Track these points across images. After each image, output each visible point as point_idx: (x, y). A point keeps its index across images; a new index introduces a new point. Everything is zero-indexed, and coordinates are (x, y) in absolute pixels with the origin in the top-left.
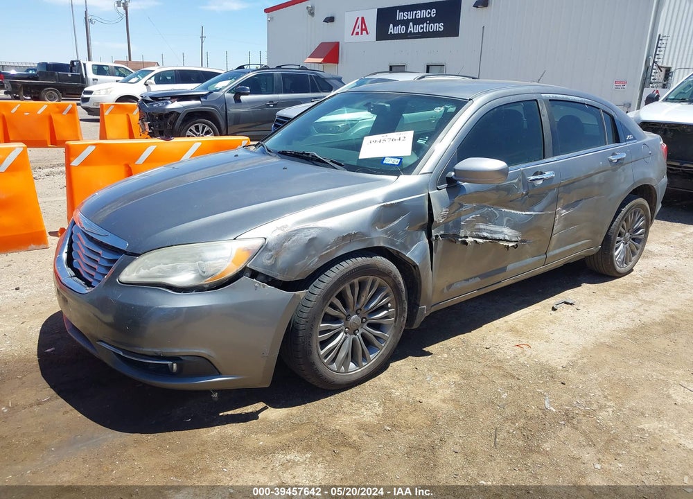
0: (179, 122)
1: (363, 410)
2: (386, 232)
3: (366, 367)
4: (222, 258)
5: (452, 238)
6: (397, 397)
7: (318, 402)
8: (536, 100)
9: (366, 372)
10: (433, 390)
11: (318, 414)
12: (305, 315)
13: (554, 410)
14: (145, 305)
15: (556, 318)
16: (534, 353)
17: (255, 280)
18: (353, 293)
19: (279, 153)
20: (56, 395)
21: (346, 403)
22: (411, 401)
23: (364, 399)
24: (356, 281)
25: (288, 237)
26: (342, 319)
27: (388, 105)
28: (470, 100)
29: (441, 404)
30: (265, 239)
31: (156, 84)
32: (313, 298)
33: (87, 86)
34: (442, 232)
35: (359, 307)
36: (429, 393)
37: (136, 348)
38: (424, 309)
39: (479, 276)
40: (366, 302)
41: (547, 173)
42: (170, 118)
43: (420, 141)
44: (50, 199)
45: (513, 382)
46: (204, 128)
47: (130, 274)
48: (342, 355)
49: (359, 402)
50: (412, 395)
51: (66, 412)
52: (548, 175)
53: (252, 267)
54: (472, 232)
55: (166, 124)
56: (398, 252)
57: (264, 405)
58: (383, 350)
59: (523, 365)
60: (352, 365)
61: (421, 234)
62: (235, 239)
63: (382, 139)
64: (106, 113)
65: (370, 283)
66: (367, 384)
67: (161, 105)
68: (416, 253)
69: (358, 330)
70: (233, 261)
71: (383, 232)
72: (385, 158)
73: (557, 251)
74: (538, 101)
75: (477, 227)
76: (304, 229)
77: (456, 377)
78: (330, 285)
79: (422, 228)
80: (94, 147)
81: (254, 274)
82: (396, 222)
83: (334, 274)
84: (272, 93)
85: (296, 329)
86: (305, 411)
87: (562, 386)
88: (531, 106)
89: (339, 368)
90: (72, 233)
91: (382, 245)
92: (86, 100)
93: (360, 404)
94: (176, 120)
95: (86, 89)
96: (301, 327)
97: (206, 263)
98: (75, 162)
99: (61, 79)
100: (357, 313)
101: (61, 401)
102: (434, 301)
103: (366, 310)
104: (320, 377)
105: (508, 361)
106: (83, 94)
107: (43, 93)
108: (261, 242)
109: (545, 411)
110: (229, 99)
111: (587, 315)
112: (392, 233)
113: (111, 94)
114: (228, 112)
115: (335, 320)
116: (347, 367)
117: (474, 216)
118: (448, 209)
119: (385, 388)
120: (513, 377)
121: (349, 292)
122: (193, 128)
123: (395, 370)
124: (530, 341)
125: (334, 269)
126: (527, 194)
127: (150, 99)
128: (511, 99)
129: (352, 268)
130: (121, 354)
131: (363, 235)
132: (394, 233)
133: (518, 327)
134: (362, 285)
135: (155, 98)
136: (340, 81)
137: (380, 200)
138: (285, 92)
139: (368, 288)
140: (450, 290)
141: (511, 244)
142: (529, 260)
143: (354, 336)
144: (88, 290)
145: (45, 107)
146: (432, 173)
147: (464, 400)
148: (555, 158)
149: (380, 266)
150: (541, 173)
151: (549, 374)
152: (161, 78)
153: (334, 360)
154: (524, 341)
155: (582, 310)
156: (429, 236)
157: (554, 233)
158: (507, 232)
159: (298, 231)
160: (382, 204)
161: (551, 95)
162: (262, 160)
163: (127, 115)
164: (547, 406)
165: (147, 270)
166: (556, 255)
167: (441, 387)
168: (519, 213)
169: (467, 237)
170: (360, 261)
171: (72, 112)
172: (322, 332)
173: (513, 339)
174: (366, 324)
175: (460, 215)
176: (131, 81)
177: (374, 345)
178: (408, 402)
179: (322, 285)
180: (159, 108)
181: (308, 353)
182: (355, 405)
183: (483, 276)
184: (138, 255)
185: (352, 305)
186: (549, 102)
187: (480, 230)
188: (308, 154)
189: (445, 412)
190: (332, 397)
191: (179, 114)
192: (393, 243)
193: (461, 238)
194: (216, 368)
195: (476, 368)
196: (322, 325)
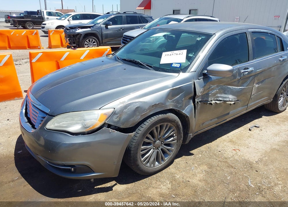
0: (81, 38)
1: (162, 186)
2: (173, 101)
3: (163, 163)
4: (94, 119)
5: (205, 102)
6: (178, 178)
7: (141, 181)
8: (246, 33)
9: (163, 166)
10: (194, 175)
11: (140, 188)
12: (134, 144)
13: (253, 186)
14: (57, 141)
15: (251, 134)
16: (242, 154)
17: (109, 129)
18: (157, 131)
19: (123, 59)
20: (21, 176)
21: (154, 182)
22: (184, 181)
23: (162, 180)
24: (158, 126)
25: (126, 107)
26: (152, 143)
27: (174, 36)
28: (214, 34)
29: (198, 182)
30: (114, 108)
31: (73, 20)
32: (138, 135)
33: (44, 22)
34: (200, 100)
35: (160, 137)
36: (193, 176)
37: (54, 161)
38: (191, 135)
39: (216, 118)
40: (164, 134)
41: (250, 68)
42: (78, 37)
43: (190, 55)
44: (26, 75)
45: (232, 170)
46: (92, 40)
47: (50, 125)
48: (152, 159)
49: (160, 181)
50: (185, 178)
51: (25, 186)
52: (251, 69)
53: (108, 123)
54: (214, 98)
55: (76, 39)
56: (179, 110)
57: (116, 182)
58: (171, 156)
59: (237, 161)
60: (157, 163)
61: (190, 101)
62: (100, 109)
63: (171, 53)
64: (51, 34)
65: (165, 126)
66: (164, 171)
67: (73, 31)
68: (188, 110)
69: (159, 147)
70: (99, 121)
71: (171, 102)
72: (173, 63)
73: (253, 103)
74: (247, 33)
75: (217, 96)
76: (133, 103)
77: (205, 167)
78: (146, 129)
79: (190, 98)
80: (42, 54)
81: (109, 126)
82: (178, 96)
83: (148, 124)
84: (122, 24)
85: (130, 150)
86: (134, 186)
87: (256, 172)
88: (243, 36)
89: (151, 165)
90: (27, 101)
91: (171, 108)
92: (43, 28)
93: (160, 183)
94: (80, 38)
95: (43, 23)
96: (132, 149)
97: (86, 121)
98: (34, 61)
99: (33, 18)
100: (159, 140)
101: (23, 179)
102: (196, 131)
103: (163, 138)
104: (141, 170)
105: (229, 158)
106: (42, 25)
107: (26, 24)
108: (112, 110)
109: (248, 186)
110: (103, 28)
111: (266, 133)
112: (176, 102)
113: (54, 25)
114: (103, 33)
115: (149, 144)
116: (154, 164)
117: (215, 91)
118: (203, 89)
119: (172, 174)
120: (232, 167)
121: (155, 131)
122: (87, 40)
123: (177, 164)
124: (239, 147)
125: (148, 121)
126: (240, 79)
127: (69, 28)
128: (234, 33)
129: (157, 120)
130: (48, 162)
131: (162, 104)
132: (177, 101)
133: (234, 140)
134: (161, 127)
135: (72, 28)
136: (152, 19)
137: (171, 86)
138: (127, 24)
139: (164, 128)
140: (203, 125)
141: (232, 103)
142: (240, 109)
143: (158, 150)
144: (32, 130)
145: (25, 32)
146: (196, 71)
147: (209, 180)
148: (254, 60)
149: (170, 118)
150: (248, 69)
151: (249, 165)
152: (75, 18)
153: (148, 162)
154: (237, 147)
155: (264, 130)
156: (194, 102)
157: (252, 95)
158: (231, 98)
159: (130, 104)
160: (171, 88)
161: (253, 30)
162: (114, 64)
163: (60, 35)
164: (250, 184)
165: (58, 124)
166: (252, 105)
167: (198, 173)
168: (236, 87)
169: (212, 101)
170: (161, 116)
171: (36, 34)
172: (142, 151)
173: (232, 146)
174: (163, 144)
175: (209, 91)
176: (62, 19)
177: (167, 153)
178: (183, 182)
179: (142, 129)
180: (73, 32)
181: (135, 160)
182: (158, 183)
183: (218, 118)
184: (54, 116)
185: (156, 137)
186: (252, 33)
187: (218, 97)
188: (136, 61)
189: (200, 187)
190: (147, 179)
191: (81, 35)
192: (176, 106)
193: (209, 101)
194: (92, 170)
195: (215, 163)
196: (142, 147)
